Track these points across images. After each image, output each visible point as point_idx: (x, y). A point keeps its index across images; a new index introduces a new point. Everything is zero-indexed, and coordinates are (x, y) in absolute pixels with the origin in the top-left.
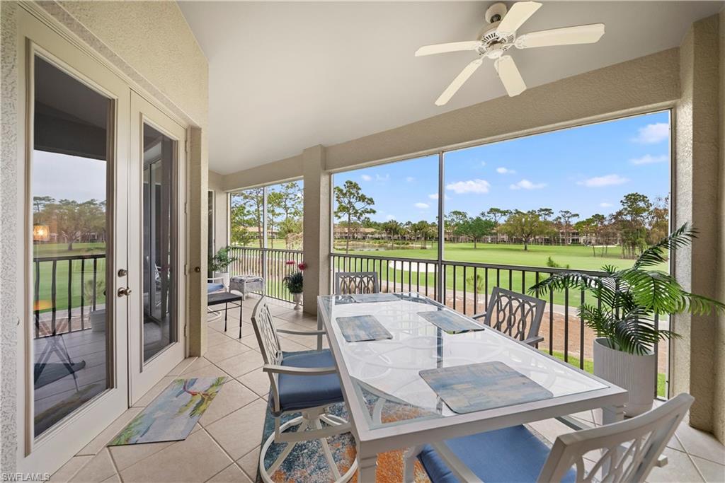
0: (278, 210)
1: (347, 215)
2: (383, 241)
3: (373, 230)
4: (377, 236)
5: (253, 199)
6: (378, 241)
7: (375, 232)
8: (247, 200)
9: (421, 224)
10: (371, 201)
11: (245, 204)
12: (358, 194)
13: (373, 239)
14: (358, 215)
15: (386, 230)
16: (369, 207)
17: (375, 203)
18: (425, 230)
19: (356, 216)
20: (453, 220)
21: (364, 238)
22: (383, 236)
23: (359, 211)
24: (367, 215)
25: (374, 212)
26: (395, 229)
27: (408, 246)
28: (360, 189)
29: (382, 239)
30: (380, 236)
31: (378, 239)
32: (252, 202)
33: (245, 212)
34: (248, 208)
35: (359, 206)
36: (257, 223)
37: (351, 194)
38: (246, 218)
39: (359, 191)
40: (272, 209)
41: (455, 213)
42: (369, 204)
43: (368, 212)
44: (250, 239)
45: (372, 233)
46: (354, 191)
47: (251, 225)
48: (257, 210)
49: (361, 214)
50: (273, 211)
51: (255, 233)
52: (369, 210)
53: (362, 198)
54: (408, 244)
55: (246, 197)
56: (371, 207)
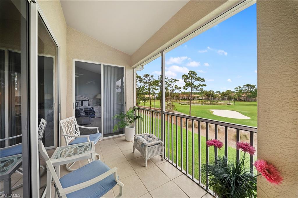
0: (157, 88)
1: (190, 88)
2: (203, 101)
3: (198, 95)
4: (200, 98)
5: (147, 84)
6: (201, 100)
7: (199, 96)
8: (145, 84)
9: (227, 92)
10: (203, 80)
11: (144, 86)
12: (196, 77)
13: (198, 99)
14: (196, 87)
15: (207, 95)
16: (202, 83)
17: (205, 81)
18: (230, 95)
19: (195, 88)
20: (246, 89)
21: (194, 99)
22: (203, 98)
23: (197, 86)
24: (201, 87)
25: (205, 85)
26: (212, 95)
27: (218, 103)
28: (197, 74)
29: (203, 99)
30: (202, 98)
31: (201, 99)
32: (147, 85)
33: (144, 89)
34: (145, 87)
35: (196, 83)
36: (148, 93)
37: (192, 77)
38: (145, 92)
39: (197, 75)
40: (154, 87)
41: (248, 85)
42: (202, 81)
43: (202, 86)
44: (146, 100)
45: (198, 97)
46: (194, 75)
47: (146, 94)
48: (149, 88)
49: (198, 87)
50: (155, 88)
51: (148, 97)
52: (202, 84)
53: (198, 79)
54: (218, 102)
55: (145, 83)
56: (204, 83)
